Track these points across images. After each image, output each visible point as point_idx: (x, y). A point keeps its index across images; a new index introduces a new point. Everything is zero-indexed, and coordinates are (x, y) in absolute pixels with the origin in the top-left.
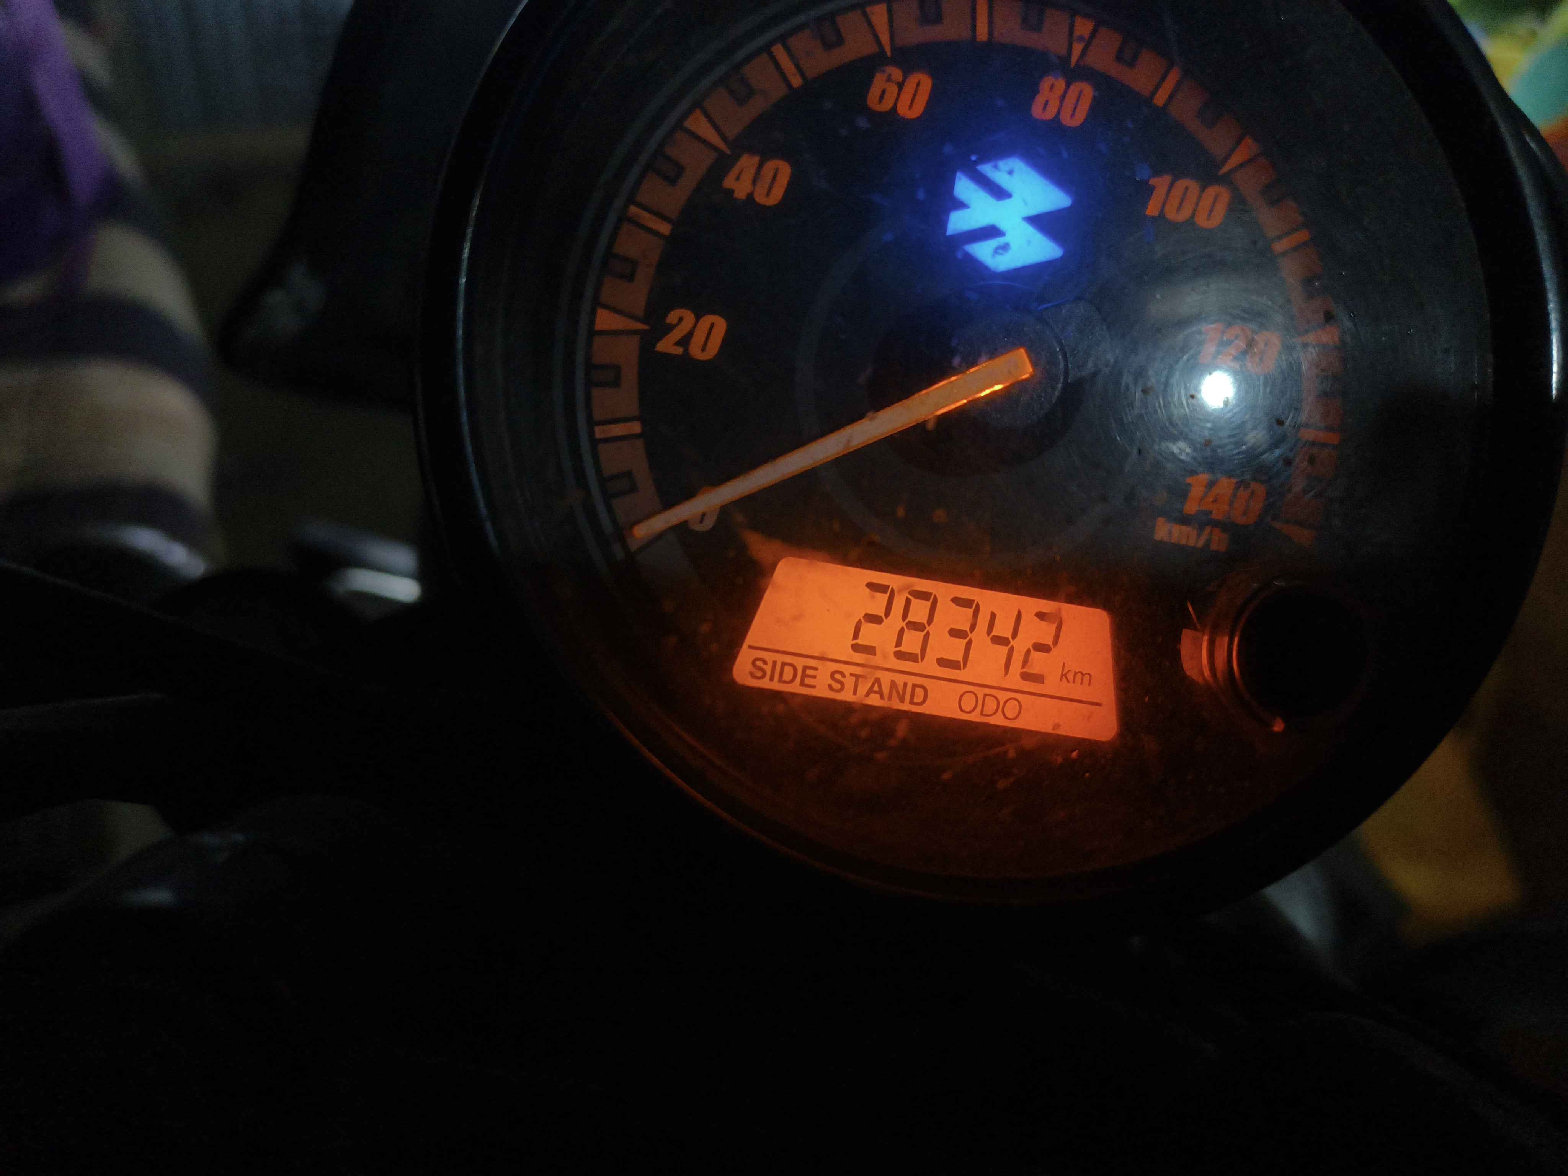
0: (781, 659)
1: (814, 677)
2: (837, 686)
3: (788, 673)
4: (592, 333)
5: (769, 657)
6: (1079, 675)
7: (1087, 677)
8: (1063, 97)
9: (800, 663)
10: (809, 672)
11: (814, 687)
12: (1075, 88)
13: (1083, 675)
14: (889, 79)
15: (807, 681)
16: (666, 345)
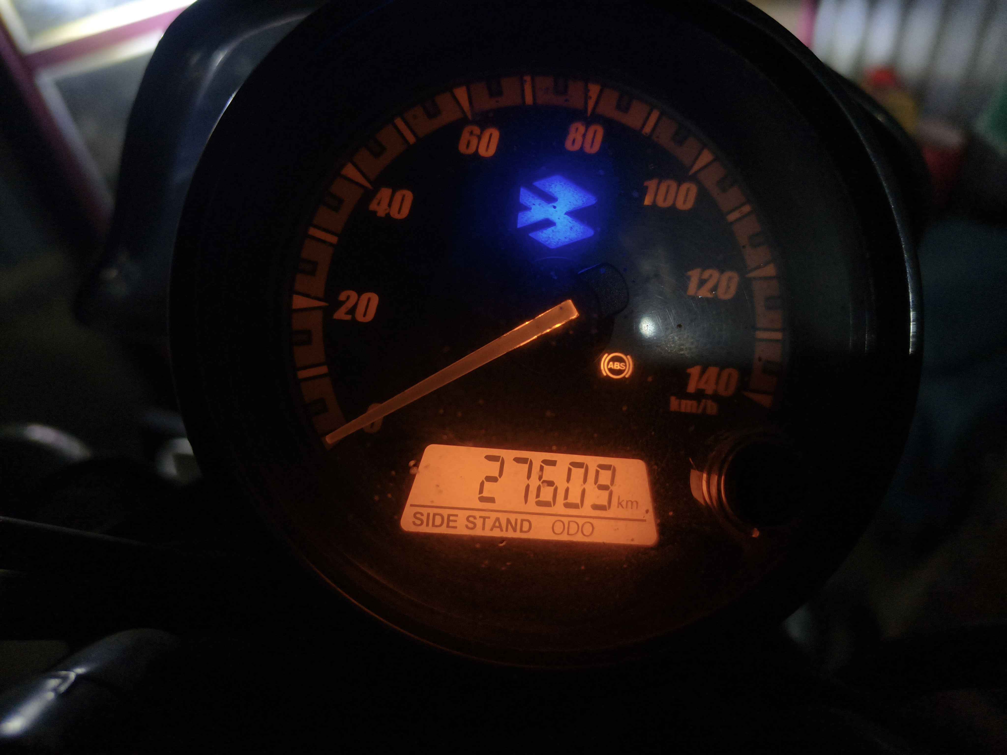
0: (432, 511)
1: (455, 521)
2: (471, 525)
3: (438, 520)
4: (291, 311)
5: (425, 511)
6: (630, 504)
7: (635, 504)
8: (584, 136)
9: (446, 513)
10: (451, 518)
11: (455, 527)
12: (592, 129)
13: (632, 503)
14: (471, 133)
15: (451, 524)
16: (341, 314)
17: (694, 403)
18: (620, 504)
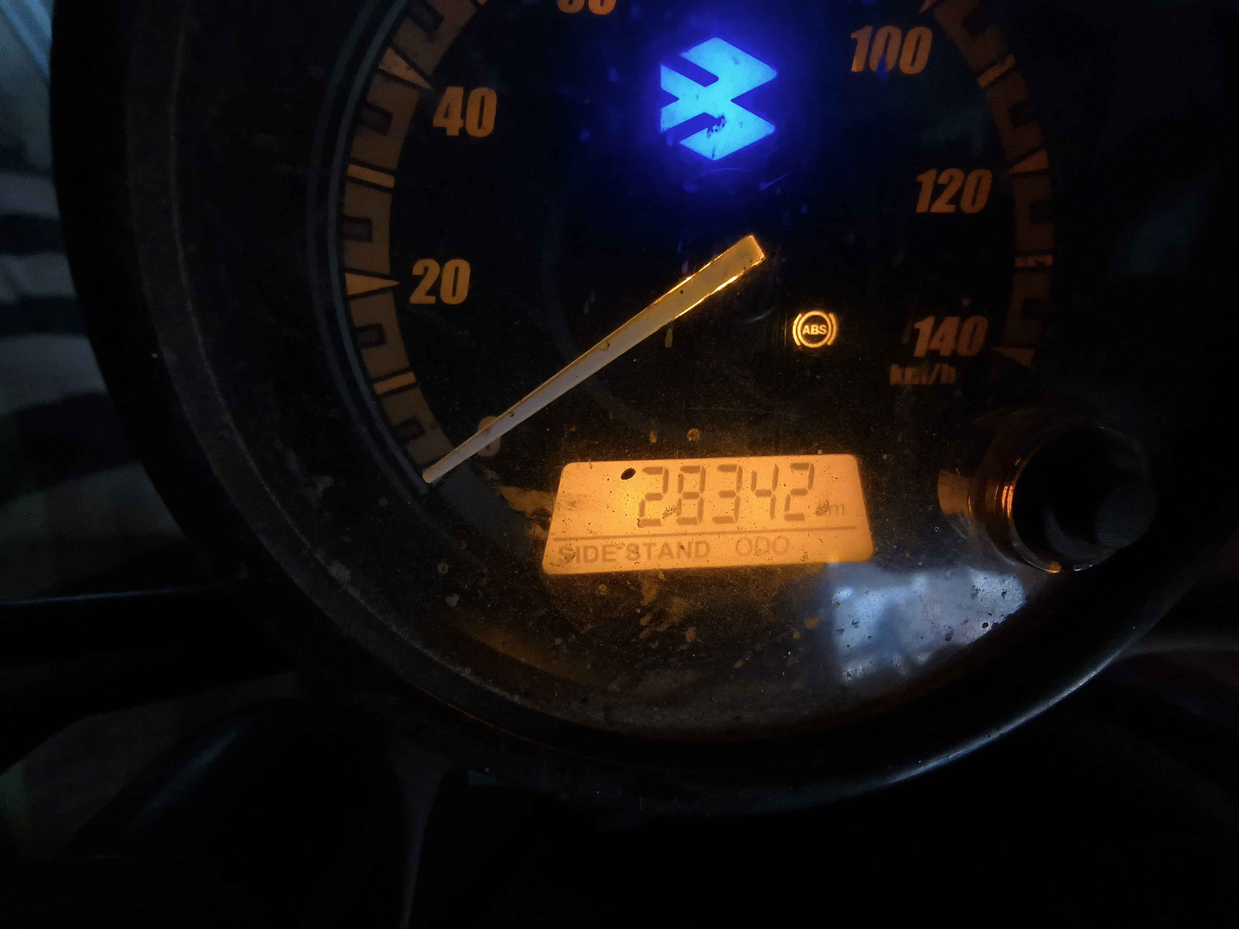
0: (582, 544)
1: (613, 552)
2: (634, 558)
4: (347, 299)
6: (834, 509)
7: (841, 508)
10: (607, 550)
11: (614, 560)
13: (837, 507)
16: (419, 296)
17: (924, 370)
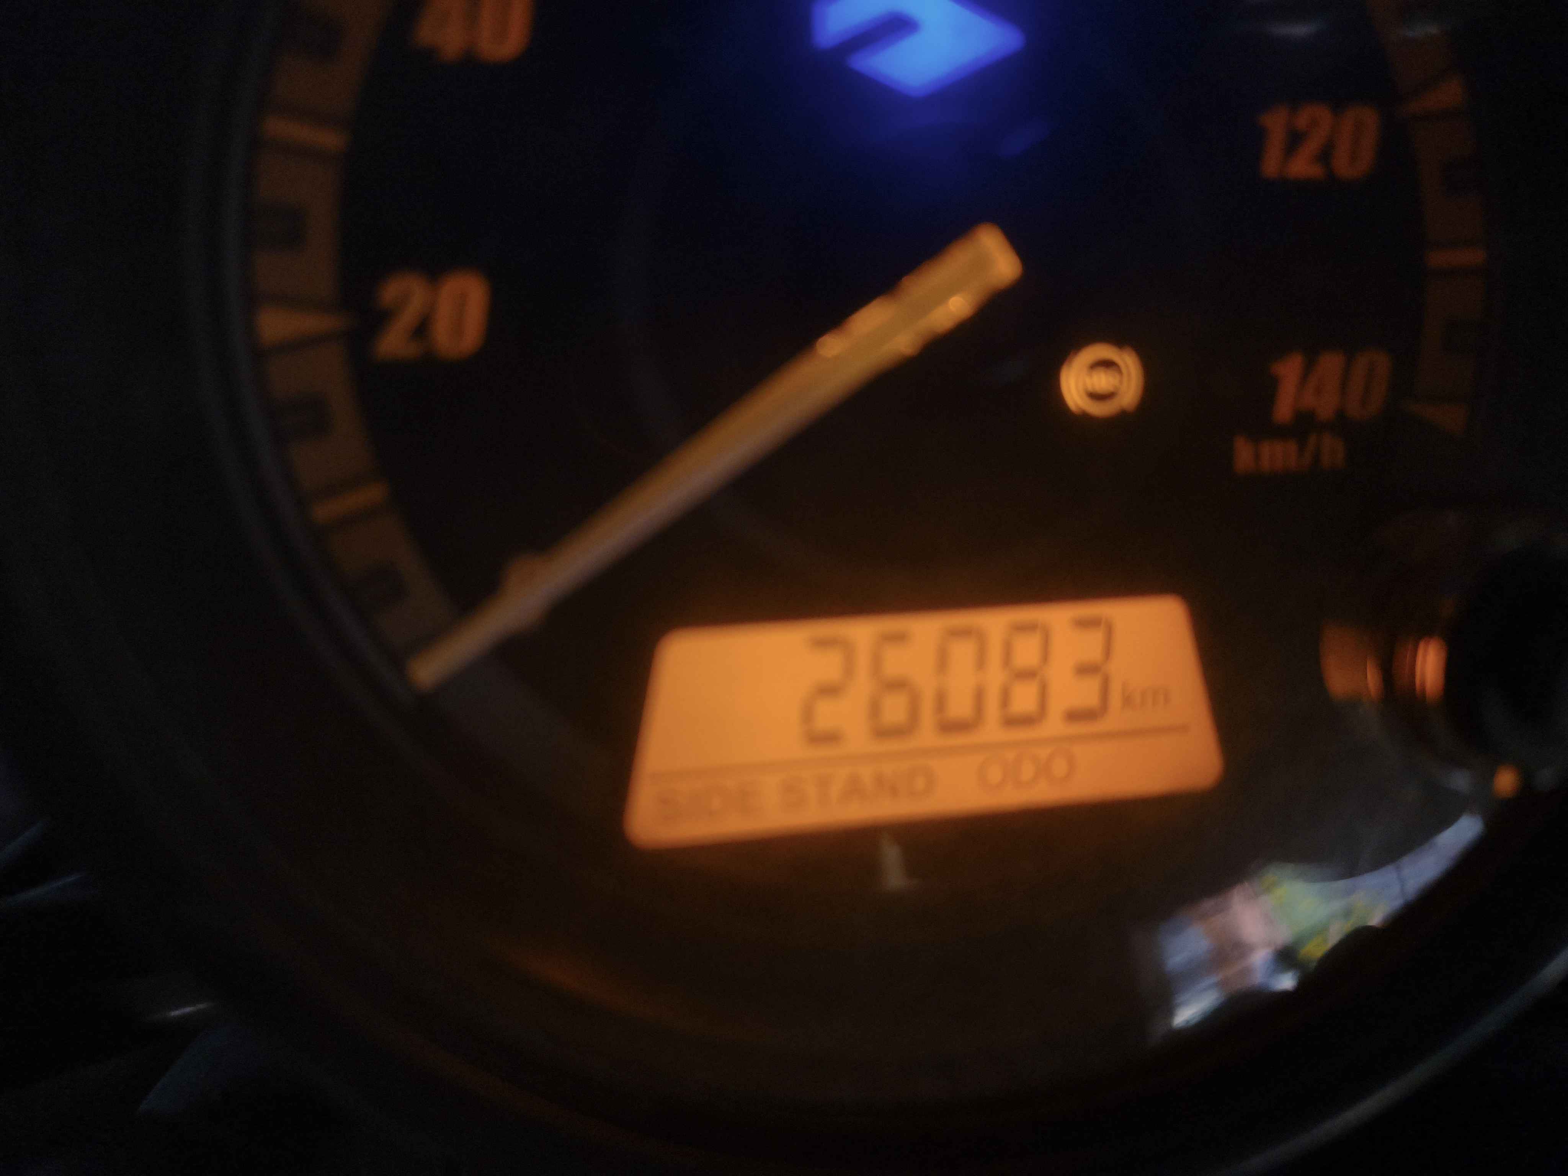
17: (1292, 447)
18: (1127, 700)
